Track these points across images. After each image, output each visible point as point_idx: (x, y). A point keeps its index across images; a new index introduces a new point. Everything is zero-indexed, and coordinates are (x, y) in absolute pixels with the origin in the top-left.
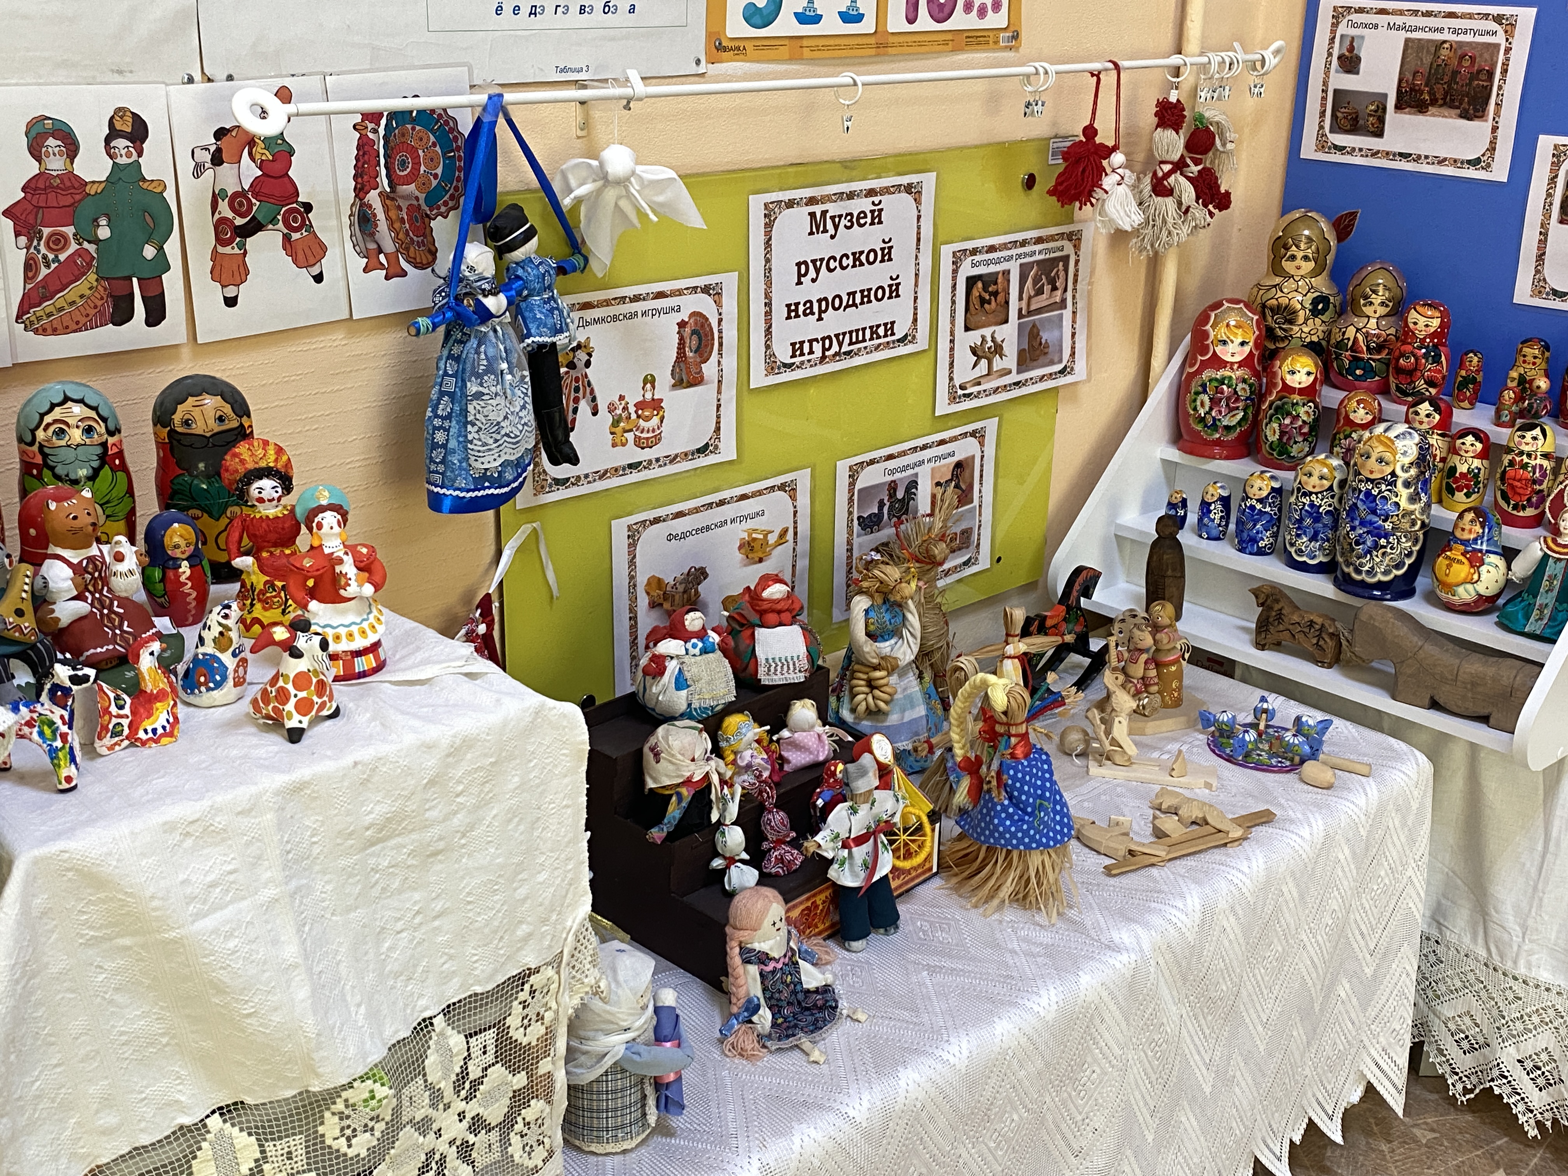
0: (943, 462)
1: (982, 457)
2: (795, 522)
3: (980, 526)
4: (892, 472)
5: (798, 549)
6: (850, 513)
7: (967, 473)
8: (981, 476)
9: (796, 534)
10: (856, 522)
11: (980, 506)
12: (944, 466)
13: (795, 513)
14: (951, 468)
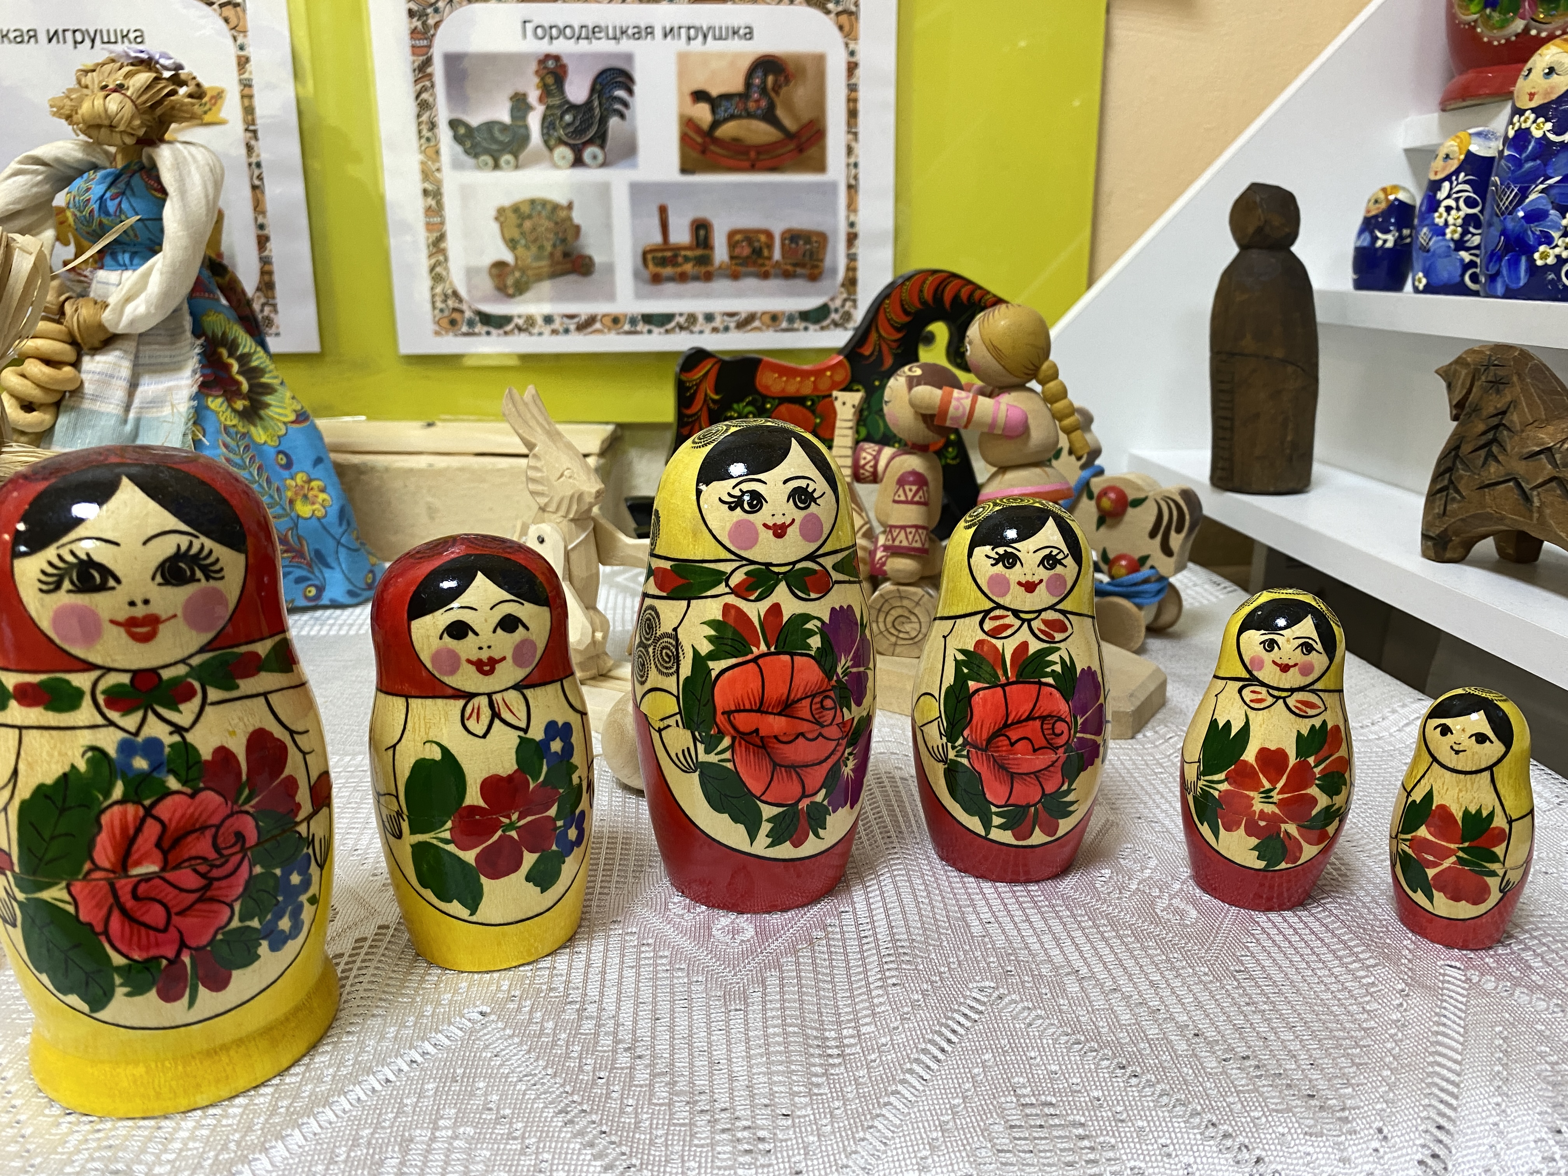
0: (712, 45)
1: (852, 68)
2: (246, 85)
3: (852, 238)
4: (549, 32)
5: (265, 152)
6: (424, 106)
7: (800, 94)
8: (853, 114)
9: (249, 111)
10: (445, 134)
11: (852, 188)
12: (721, 55)
13: (243, 62)
14: (745, 65)
